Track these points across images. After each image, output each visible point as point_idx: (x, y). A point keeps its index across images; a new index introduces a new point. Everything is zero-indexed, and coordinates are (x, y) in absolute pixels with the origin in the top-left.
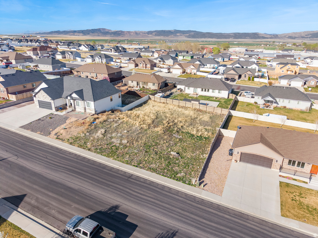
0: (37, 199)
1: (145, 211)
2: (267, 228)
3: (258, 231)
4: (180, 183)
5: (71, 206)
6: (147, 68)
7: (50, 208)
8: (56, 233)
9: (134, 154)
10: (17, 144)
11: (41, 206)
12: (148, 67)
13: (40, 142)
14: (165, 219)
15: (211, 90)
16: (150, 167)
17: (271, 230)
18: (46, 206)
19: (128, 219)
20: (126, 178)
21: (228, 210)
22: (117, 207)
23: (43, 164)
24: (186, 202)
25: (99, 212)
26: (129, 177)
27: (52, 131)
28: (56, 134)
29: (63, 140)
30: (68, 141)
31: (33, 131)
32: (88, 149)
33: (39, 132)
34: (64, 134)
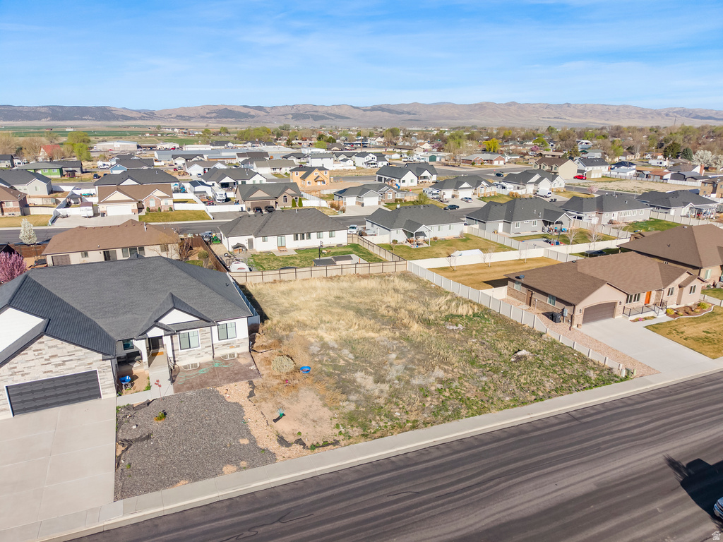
5: (655, 512)
6: (6, 214)
10: (261, 530)
12: (11, 210)
13: (301, 484)
15: (314, 235)
27: (253, 442)
28: (282, 441)
29: (336, 443)
30: (350, 437)
31: (203, 478)
32: (426, 424)
33: (228, 469)
34: (303, 430)
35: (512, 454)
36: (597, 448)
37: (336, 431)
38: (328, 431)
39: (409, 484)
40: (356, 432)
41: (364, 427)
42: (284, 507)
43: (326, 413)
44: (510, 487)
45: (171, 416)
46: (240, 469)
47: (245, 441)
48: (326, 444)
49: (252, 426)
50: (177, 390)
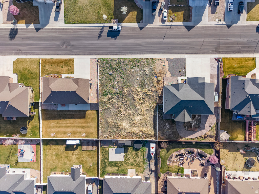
0: (136, 31)
1: (108, 42)
2: (78, 52)
3: (80, 50)
4: (103, 58)
5: (126, 34)
7: (131, 31)
8: (123, 26)
9: (126, 65)
11: (133, 30)
14: (102, 42)
16: (116, 61)
17: (77, 52)
18: (132, 31)
19: (110, 37)
20: (120, 52)
21: (87, 54)
22: (115, 39)
23: (150, 43)
24: (99, 51)
25: (118, 36)
26: (119, 52)
27: (168, 62)
28: (164, 62)
29: (157, 59)
30: (155, 60)
31: (176, 58)
32: (142, 59)
33: (172, 59)
34: (161, 63)
35: (135, 49)
36: (123, 45)
37: (156, 61)
38: (157, 62)
39: (152, 48)
40: (154, 60)
41: (152, 61)
42: (168, 50)
43: (156, 65)
44: (140, 43)
45: (179, 71)
46: (171, 58)
47: (169, 63)
48: (159, 60)
49: (168, 66)
50: (177, 78)
